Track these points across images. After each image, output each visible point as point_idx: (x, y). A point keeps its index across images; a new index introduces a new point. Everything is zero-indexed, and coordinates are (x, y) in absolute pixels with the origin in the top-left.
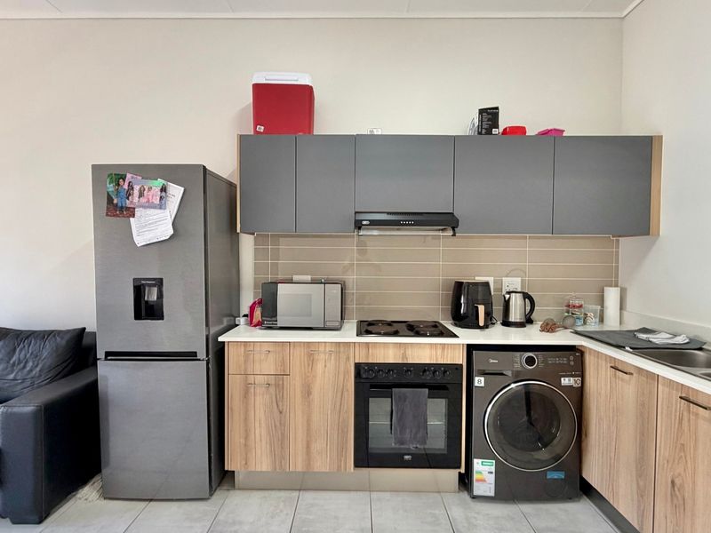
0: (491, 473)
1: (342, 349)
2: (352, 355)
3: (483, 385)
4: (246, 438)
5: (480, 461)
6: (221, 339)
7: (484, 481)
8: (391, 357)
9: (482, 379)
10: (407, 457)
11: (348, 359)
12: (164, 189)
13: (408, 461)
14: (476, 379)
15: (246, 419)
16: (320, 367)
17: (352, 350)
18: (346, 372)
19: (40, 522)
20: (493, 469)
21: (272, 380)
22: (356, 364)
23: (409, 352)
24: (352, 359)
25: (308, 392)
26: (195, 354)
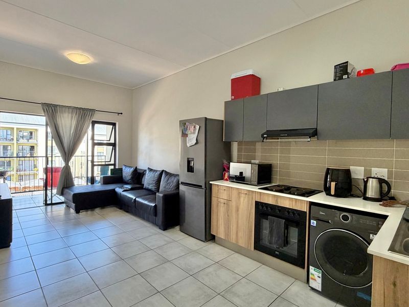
0: (319, 277)
1: (250, 193)
2: (254, 197)
3: (315, 225)
4: (217, 223)
5: (313, 268)
6: (211, 182)
7: (315, 280)
8: (271, 201)
9: (315, 222)
10: (276, 252)
11: (252, 198)
12: (195, 127)
13: (277, 254)
14: (312, 221)
15: (217, 215)
16: (242, 199)
17: (254, 194)
18: (252, 204)
19: (164, 230)
20: (320, 275)
21: (225, 201)
22: (256, 201)
23: (279, 200)
24: (254, 199)
25: (237, 210)
26: (201, 186)
